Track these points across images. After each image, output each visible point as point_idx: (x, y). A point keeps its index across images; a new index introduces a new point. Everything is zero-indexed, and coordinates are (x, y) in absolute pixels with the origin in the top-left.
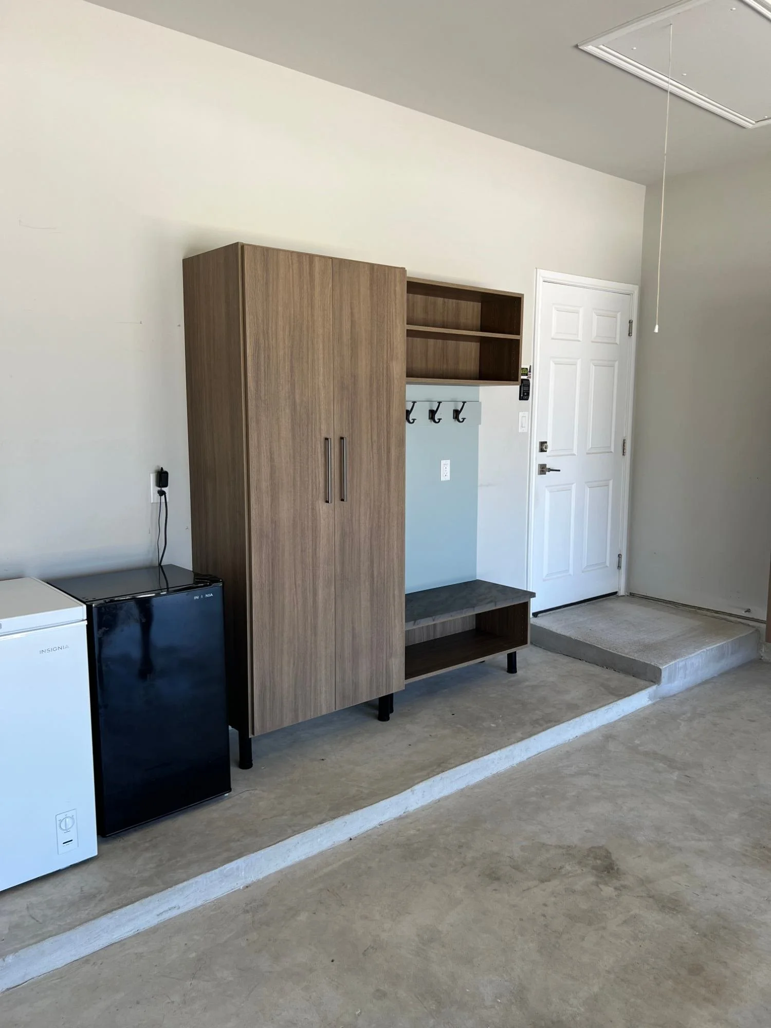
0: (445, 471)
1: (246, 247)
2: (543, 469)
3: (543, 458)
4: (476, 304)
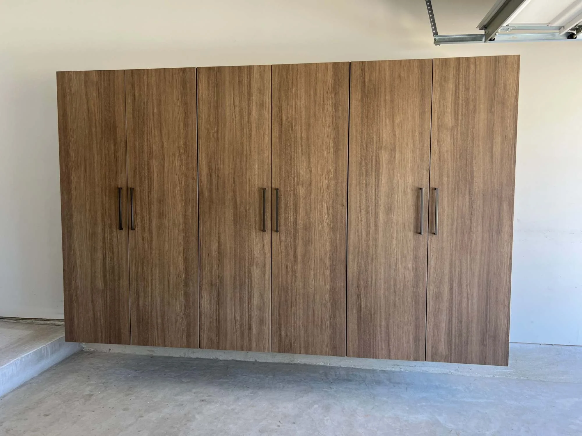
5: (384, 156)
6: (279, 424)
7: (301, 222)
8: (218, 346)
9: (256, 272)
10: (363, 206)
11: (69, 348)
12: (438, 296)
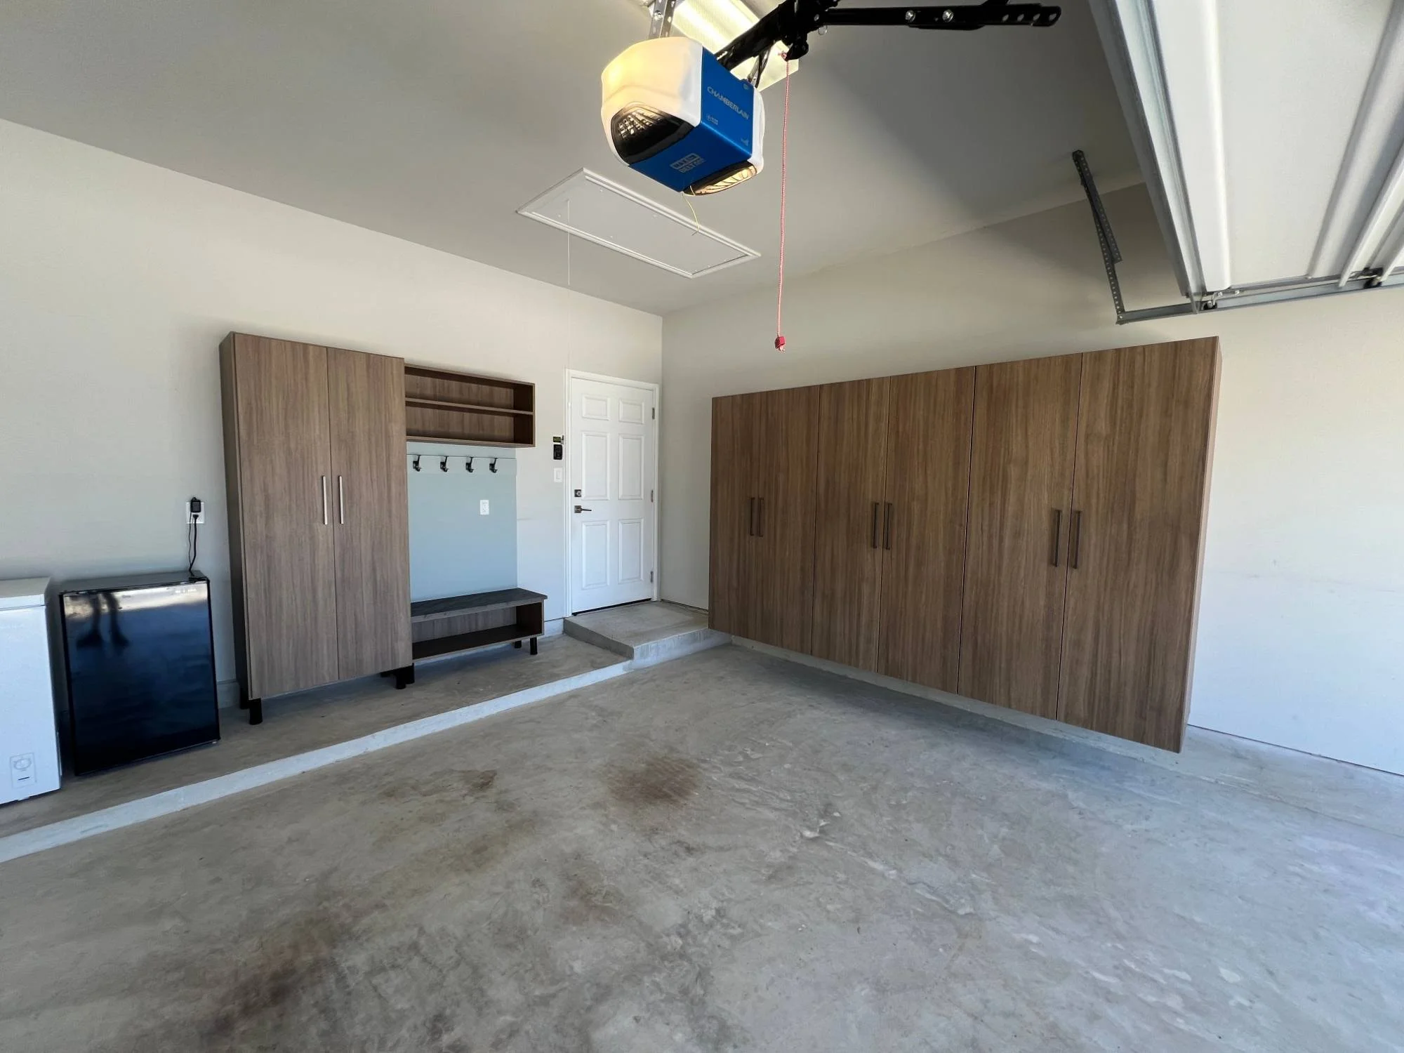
0: (485, 508)
1: (236, 335)
2: (578, 509)
3: (578, 502)
4: (508, 390)
5: (1013, 471)
6: (871, 742)
7: (914, 541)
8: (828, 655)
9: (866, 589)
10: (986, 528)
11: (717, 638)
12: (1078, 644)
